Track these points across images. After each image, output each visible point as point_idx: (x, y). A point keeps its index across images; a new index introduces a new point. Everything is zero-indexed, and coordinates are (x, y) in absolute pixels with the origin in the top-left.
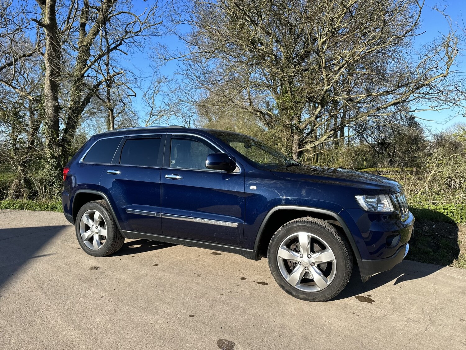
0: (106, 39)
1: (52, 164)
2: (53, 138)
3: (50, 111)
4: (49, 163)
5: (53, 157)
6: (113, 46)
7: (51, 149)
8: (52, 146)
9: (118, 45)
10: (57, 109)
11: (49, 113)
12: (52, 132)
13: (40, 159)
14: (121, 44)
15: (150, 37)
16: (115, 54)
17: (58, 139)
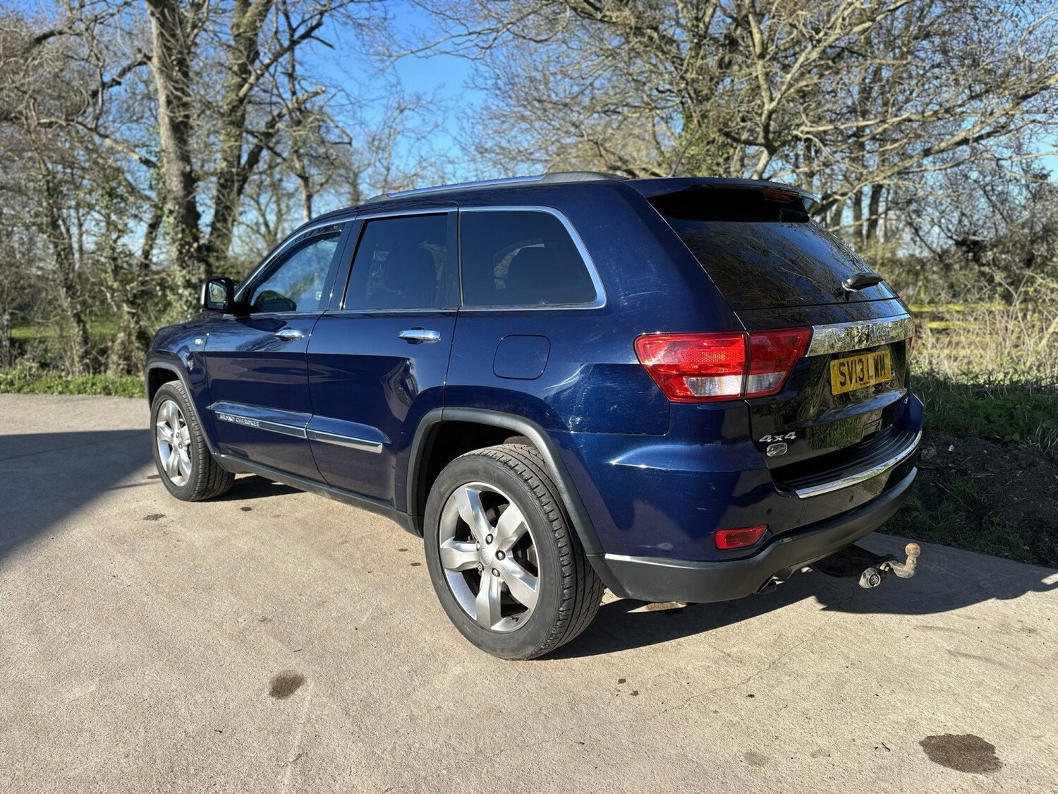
0: (286, 15)
1: (187, 301)
2: (187, 243)
3: (175, 185)
4: (181, 296)
5: (188, 284)
6: (302, 30)
7: (184, 268)
8: (184, 261)
9: (313, 28)
10: (190, 181)
12: (183, 231)
13: (163, 288)
14: (319, 24)
16: (308, 49)
17: (195, 245)
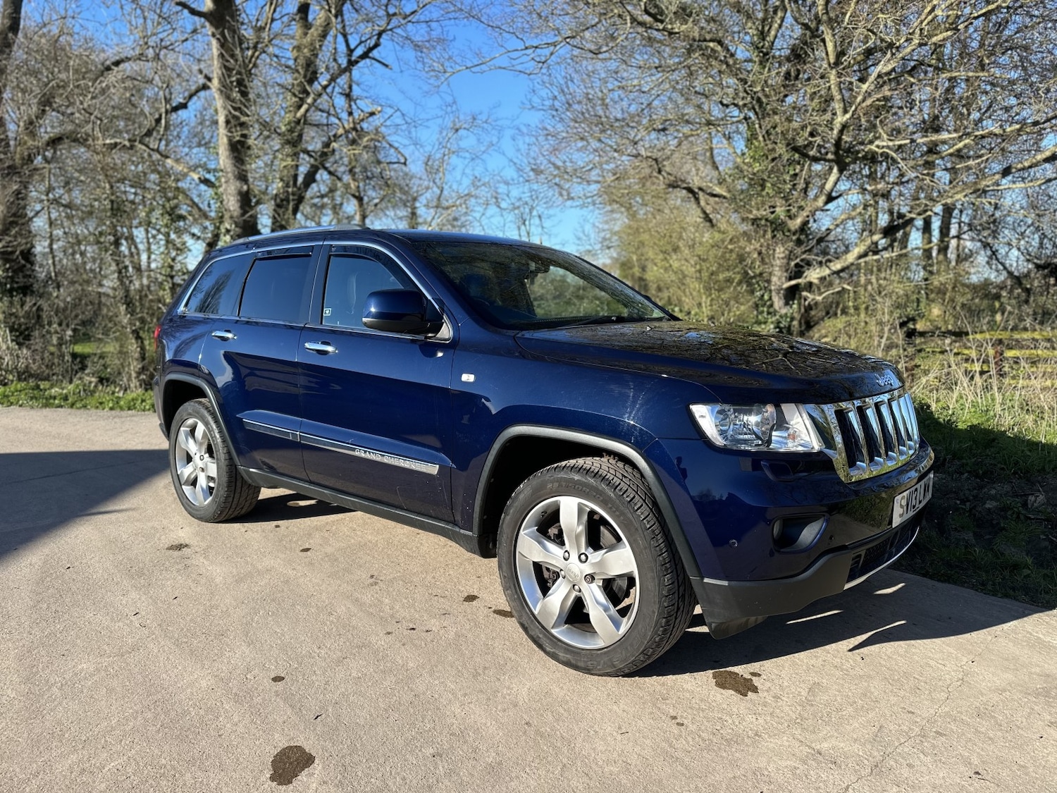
0: (345, 36)
3: (233, 204)
6: (359, 52)
9: (371, 49)
10: (246, 200)
11: (232, 208)
14: (377, 45)
15: (443, 23)
16: (366, 70)
